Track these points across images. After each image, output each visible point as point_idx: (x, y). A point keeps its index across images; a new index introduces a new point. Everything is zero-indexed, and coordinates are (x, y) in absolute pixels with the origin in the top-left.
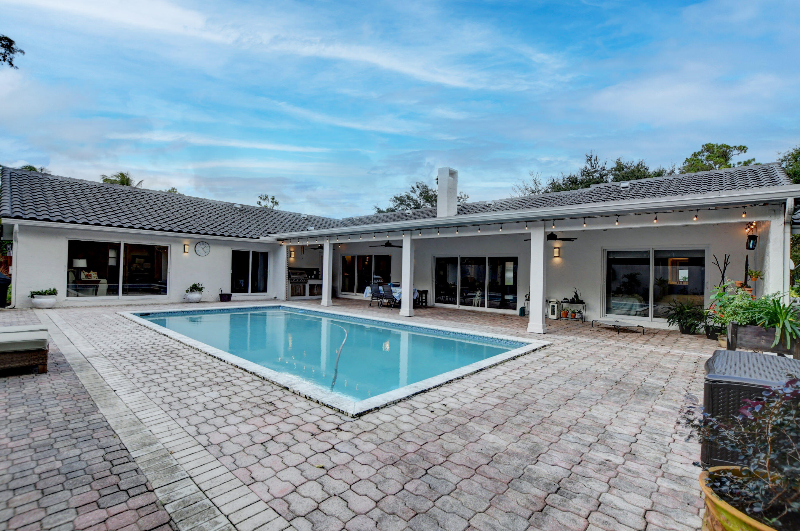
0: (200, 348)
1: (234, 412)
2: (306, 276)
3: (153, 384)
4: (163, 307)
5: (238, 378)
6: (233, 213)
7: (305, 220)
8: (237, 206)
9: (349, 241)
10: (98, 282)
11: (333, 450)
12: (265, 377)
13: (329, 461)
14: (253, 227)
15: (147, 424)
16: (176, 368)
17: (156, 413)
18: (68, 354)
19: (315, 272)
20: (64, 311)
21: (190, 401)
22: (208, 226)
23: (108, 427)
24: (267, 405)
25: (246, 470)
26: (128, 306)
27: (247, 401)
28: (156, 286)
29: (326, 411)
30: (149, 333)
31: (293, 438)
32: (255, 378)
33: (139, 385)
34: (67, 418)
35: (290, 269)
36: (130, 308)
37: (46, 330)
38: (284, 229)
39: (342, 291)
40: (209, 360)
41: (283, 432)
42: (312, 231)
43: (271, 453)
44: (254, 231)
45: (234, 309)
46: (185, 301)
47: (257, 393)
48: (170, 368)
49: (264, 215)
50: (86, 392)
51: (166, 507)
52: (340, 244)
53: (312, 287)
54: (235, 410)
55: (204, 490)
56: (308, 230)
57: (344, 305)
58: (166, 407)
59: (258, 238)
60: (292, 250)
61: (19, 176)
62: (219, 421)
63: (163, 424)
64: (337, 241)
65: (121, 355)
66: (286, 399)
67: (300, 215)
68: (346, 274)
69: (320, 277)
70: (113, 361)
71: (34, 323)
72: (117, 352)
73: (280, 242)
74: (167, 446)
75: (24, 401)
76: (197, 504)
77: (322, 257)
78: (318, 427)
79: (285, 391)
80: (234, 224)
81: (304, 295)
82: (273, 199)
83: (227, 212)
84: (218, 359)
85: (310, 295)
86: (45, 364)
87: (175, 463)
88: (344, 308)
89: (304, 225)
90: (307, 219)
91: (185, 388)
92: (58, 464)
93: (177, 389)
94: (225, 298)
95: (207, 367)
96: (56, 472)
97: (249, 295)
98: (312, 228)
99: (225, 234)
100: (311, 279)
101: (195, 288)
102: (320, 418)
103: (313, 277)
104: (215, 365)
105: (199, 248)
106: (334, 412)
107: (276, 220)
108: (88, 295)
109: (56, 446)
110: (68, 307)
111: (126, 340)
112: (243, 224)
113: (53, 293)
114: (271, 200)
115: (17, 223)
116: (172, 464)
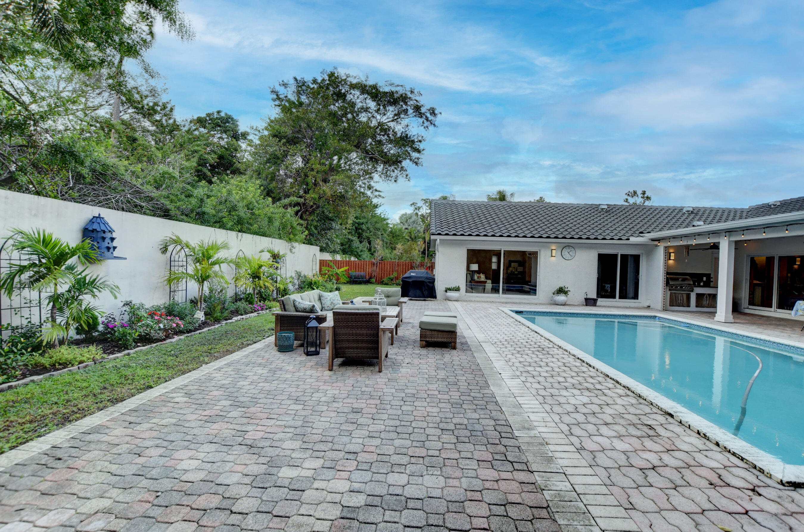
0: (569, 350)
1: (606, 424)
2: (692, 283)
3: (529, 375)
4: (533, 306)
5: (609, 389)
6: (599, 214)
7: (689, 214)
8: (603, 207)
9: (764, 236)
10: (485, 282)
11: (746, 516)
12: (641, 394)
13: (740, 528)
14: (621, 227)
15: (526, 410)
16: (547, 365)
17: (532, 402)
18: (468, 337)
19: (705, 279)
20: (465, 303)
21: (562, 400)
22: (574, 230)
23: (496, 403)
24: (645, 427)
25: (622, 491)
26: (506, 303)
27: (621, 415)
28: (526, 288)
29: (731, 460)
30: (523, 328)
31: (682, 478)
32: (629, 393)
33: (518, 373)
34: (470, 387)
35: (668, 273)
36: (508, 305)
37: (456, 317)
38: (660, 227)
39: (749, 304)
40: (578, 363)
41: (667, 466)
42: (701, 226)
43: (653, 484)
44: (623, 232)
45: (600, 315)
46: (552, 302)
47: (632, 410)
48: (542, 364)
49: (634, 214)
50: (480, 370)
51: (544, 492)
52: (746, 241)
53: (699, 296)
54: (608, 422)
55: (579, 492)
56: (694, 226)
57: (753, 324)
58: (541, 399)
59: (628, 239)
60: (671, 251)
61: (439, 205)
62: (591, 428)
63: (539, 414)
64: (743, 238)
65: (503, 344)
66: (670, 427)
67: (681, 209)
68: (755, 282)
69: (712, 284)
70: (498, 349)
71: (448, 311)
72: (501, 342)
73: (656, 243)
74: (544, 435)
75: (444, 367)
76: (572, 503)
77: (717, 259)
78: (719, 476)
79: (668, 417)
80: (600, 226)
81: (689, 306)
82: (644, 193)
83: (593, 214)
84: (587, 364)
85: (697, 306)
86: (455, 342)
87: (550, 454)
88: (754, 327)
89: (687, 221)
90: (692, 212)
91: (556, 385)
92: (465, 422)
93: (549, 385)
94: (590, 302)
95: (576, 370)
96: (464, 427)
97: (617, 301)
98: (701, 223)
99: (591, 237)
100: (699, 286)
101: (561, 291)
102: (723, 467)
103: (702, 284)
104: (585, 369)
105: (565, 252)
106: (746, 466)
107: (649, 218)
108: (478, 292)
109: (464, 406)
110: (466, 301)
111: (506, 332)
112: (610, 225)
113: (457, 289)
114: (640, 196)
115: (438, 238)
116: (547, 454)
